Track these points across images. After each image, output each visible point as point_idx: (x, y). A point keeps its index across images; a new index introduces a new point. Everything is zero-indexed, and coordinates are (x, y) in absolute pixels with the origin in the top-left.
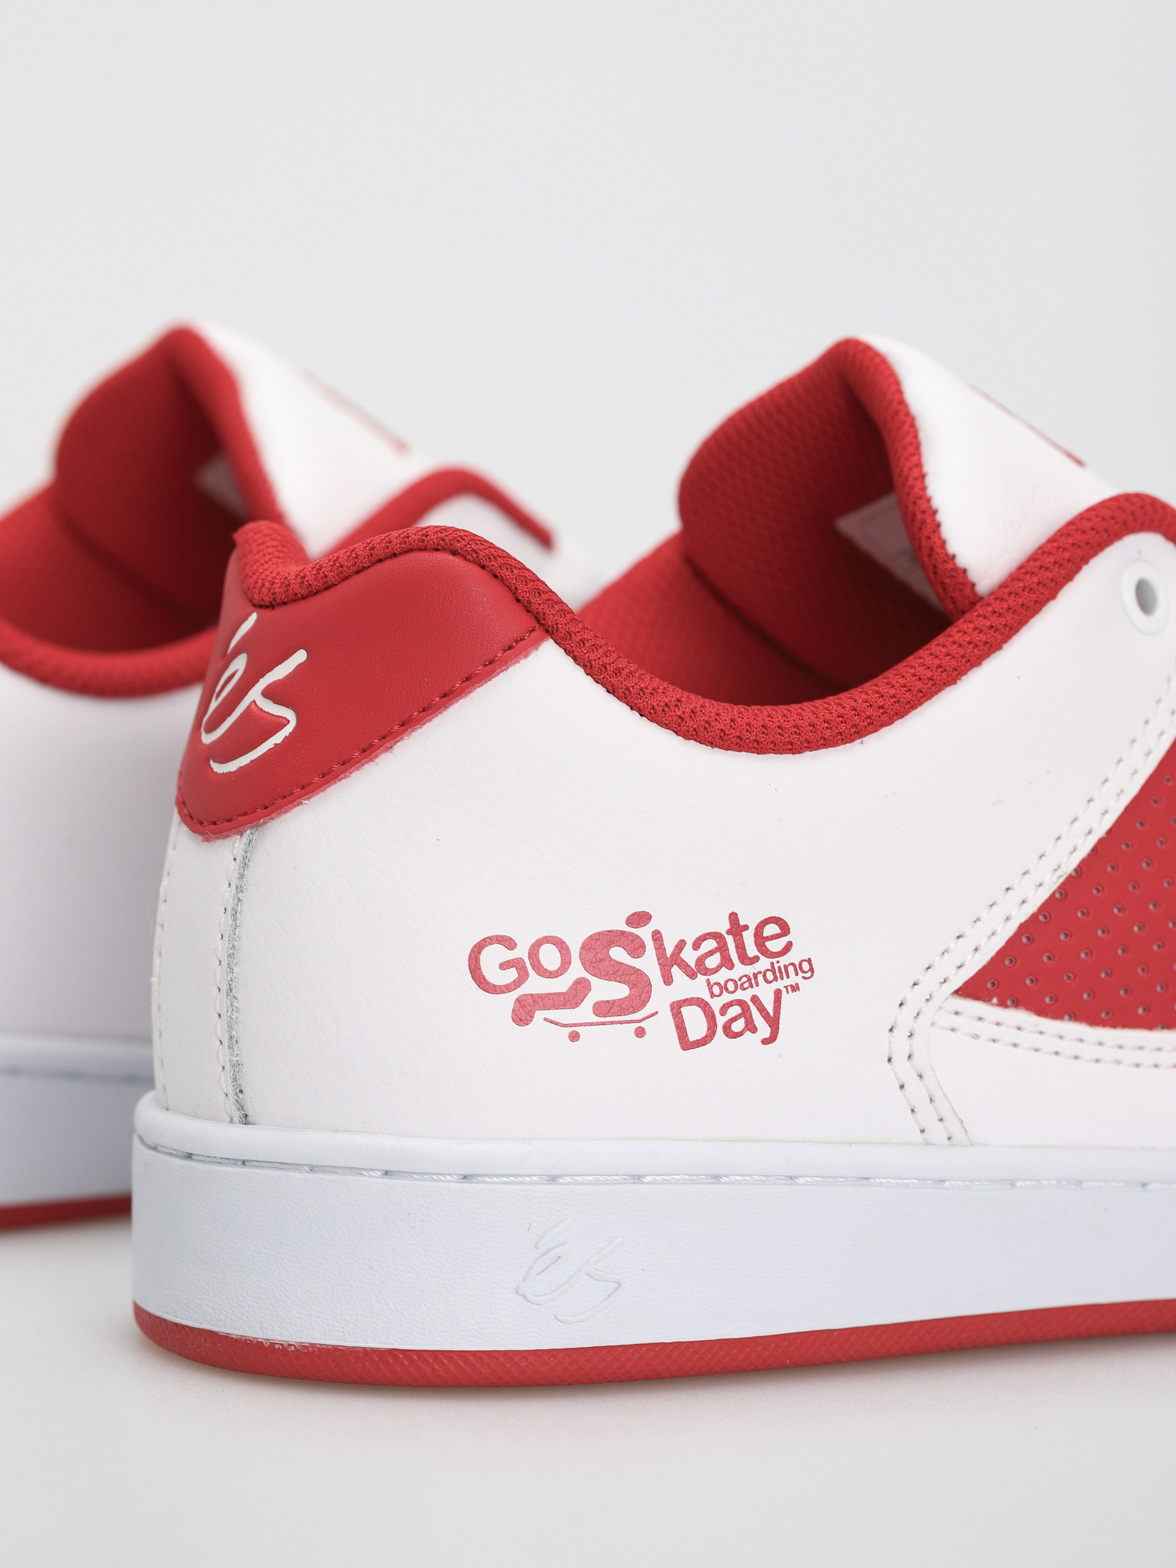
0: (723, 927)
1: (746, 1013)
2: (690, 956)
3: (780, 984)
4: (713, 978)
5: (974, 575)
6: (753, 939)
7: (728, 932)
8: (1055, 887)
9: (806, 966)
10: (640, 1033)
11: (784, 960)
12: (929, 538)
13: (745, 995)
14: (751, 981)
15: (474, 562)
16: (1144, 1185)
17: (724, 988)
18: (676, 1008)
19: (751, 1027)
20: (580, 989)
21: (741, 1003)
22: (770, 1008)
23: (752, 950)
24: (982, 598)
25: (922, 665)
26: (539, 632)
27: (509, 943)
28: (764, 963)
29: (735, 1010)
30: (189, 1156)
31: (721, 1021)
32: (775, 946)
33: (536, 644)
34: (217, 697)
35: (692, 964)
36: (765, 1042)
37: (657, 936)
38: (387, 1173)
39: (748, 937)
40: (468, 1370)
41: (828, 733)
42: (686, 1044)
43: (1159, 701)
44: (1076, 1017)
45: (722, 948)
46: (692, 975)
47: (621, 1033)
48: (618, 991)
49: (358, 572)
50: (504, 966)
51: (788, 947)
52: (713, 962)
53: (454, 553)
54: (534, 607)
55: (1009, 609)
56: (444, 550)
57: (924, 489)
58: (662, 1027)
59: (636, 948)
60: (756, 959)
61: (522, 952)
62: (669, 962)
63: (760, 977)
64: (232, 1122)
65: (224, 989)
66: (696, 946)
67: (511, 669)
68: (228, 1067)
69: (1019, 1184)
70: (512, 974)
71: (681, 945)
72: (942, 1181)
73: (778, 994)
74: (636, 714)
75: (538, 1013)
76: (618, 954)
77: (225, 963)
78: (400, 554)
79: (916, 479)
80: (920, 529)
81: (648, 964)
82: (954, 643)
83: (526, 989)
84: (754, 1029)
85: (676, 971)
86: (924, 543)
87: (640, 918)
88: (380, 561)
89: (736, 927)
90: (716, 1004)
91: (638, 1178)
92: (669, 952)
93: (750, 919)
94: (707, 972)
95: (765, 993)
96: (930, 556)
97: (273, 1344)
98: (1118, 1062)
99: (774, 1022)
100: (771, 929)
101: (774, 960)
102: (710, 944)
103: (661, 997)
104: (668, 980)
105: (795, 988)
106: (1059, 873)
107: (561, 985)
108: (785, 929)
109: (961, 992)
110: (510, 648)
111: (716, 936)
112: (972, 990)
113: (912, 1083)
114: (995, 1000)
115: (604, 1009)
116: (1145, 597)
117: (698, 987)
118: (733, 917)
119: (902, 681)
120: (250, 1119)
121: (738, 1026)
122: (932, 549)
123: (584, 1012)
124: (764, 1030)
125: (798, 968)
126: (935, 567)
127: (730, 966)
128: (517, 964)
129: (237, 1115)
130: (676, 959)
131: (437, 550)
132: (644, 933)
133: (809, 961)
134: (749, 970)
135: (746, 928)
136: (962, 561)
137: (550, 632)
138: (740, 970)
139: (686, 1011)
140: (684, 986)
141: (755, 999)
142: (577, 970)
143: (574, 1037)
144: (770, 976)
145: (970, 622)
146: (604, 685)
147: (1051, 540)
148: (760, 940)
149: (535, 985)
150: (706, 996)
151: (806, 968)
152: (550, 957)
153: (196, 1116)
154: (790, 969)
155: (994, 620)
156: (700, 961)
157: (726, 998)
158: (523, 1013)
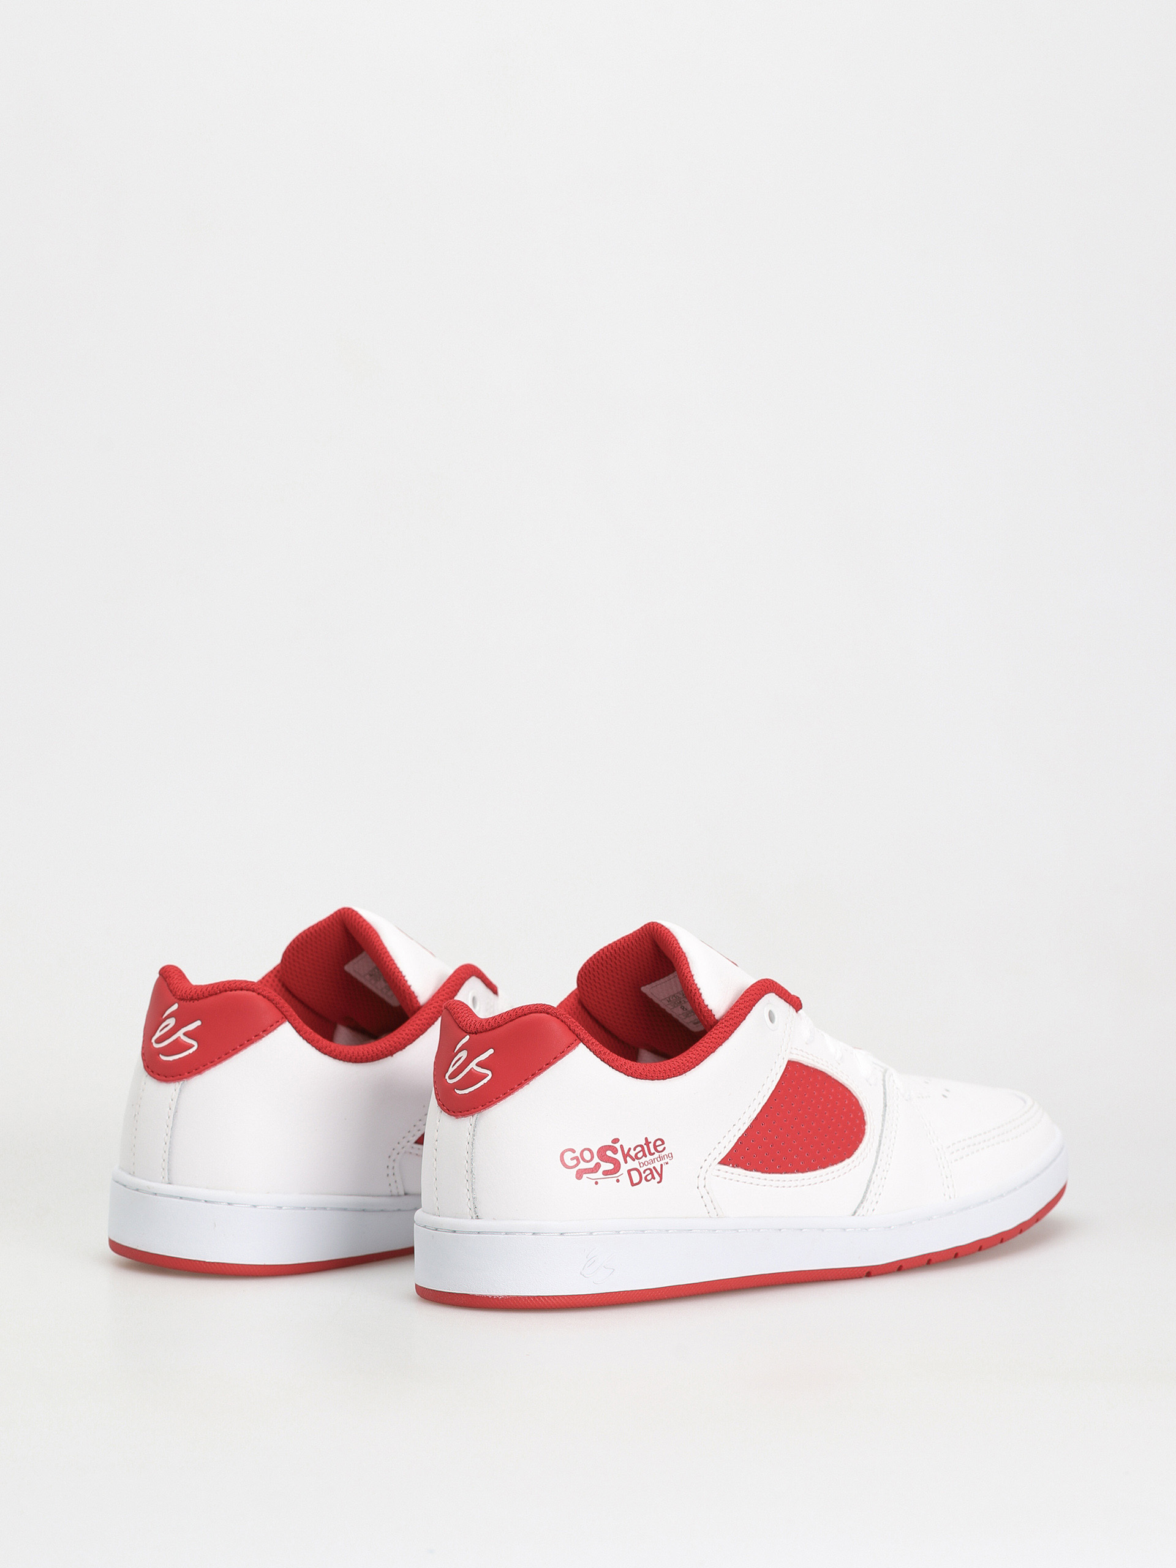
0: (643, 1143)
1: (652, 1173)
2: (633, 1153)
3: (662, 1162)
4: (641, 1161)
5: (714, 1012)
6: (653, 1146)
7: (645, 1144)
8: (749, 1124)
9: (670, 1155)
10: (618, 1181)
11: (663, 1153)
12: (698, 999)
13: (651, 1167)
14: (653, 1161)
15: (555, 1016)
16: (780, 1230)
17: (644, 1164)
18: (629, 1172)
19: (653, 1178)
20: (598, 1166)
21: (650, 1169)
22: (659, 1170)
23: (653, 1150)
24: (717, 1022)
25: (703, 1046)
26: (578, 1041)
27: (573, 1151)
28: (657, 1155)
29: (648, 1172)
30: (455, 1232)
31: (644, 1176)
32: (660, 1149)
33: (578, 1045)
34: (453, 1066)
35: (633, 1156)
36: (658, 1183)
37: (622, 1146)
38: (534, 1234)
39: (651, 1145)
40: (565, 1302)
41: (675, 1072)
42: (633, 1184)
43: (779, 1055)
44: (757, 1170)
45: (643, 1150)
46: (634, 1160)
47: (611, 1181)
48: (610, 1166)
49: (511, 1021)
50: (572, 1159)
51: (664, 1148)
52: (640, 1155)
53: (548, 1013)
54: (576, 1032)
55: (730, 1025)
56: (544, 1012)
57: (694, 981)
58: (624, 1178)
59: (615, 1151)
60: (654, 1153)
61: (578, 1154)
62: (626, 1156)
63: (656, 1160)
64: (472, 1218)
65: (469, 1171)
66: (635, 1150)
67: (570, 1054)
68: (471, 1199)
69: (739, 1231)
70: (575, 1162)
71: (630, 1149)
72: (715, 1231)
73: (662, 1165)
74: (611, 1068)
75: (584, 1175)
76: (609, 1153)
77: (469, 1162)
78: (527, 1014)
79: (690, 977)
80: (694, 996)
81: (619, 1156)
82: (713, 1038)
83: (579, 1167)
84: (654, 1179)
85: (628, 1158)
86: (696, 1001)
87: (616, 1141)
88: (520, 1017)
89: (647, 1143)
90: (642, 1170)
91: (618, 1232)
92: (626, 1152)
93: (652, 1140)
94: (638, 1159)
95: (657, 1165)
96: (699, 1006)
97: (493, 1297)
98: (771, 1186)
99: (661, 1176)
100: (659, 1143)
101: (660, 1154)
102: (639, 1149)
103: (624, 1168)
104: (626, 1162)
105: (667, 1163)
106: (751, 1119)
107: (591, 1165)
108: (663, 1143)
109: (720, 1163)
110: (569, 1047)
111: (641, 1146)
112: (724, 1162)
113: (706, 1196)
114: (731, 1165)
115: (606, 1173)
116: (772, 1018)
117: (635, 1164)
118: (646, 1139)
119: (697, 1053)
120: (479, 1217)
121: (649, 1177)
122: (699, 1003)
123: (599, 1174)
124: (658, 1178)
125: (668, 1156)
126: (701, 1009)
127: (646, 1156)
128: (577, 1158)
129: (474, 1216)
130: (628, 1155)
131: (541, 1012)
132: (617, 1146)
133: (671, 1154)
134: (652, 1157)
135: (650, 1142)
136: (710, 1007)
137: (582, 1041)
138: (649, 1157)
139: (632, 1172)
140: (632, 1164)
141: (654, 1168)
142: (596, 1160)
143: (596, 1183)
144: (659, 1159)
145: (717, 1030)
146: (600, 1058)
147: (741, 998)
148: (655, 1147)
149: (583, 1165)
150: (638, 1167)
151: (670, 1156)
152: (587, 1155)
153: (455, 1217)
154: (665, 1157)
155: (726, 1029)
156: (636, 1155)
157: (645, 1168)
158: (579, 1175)
